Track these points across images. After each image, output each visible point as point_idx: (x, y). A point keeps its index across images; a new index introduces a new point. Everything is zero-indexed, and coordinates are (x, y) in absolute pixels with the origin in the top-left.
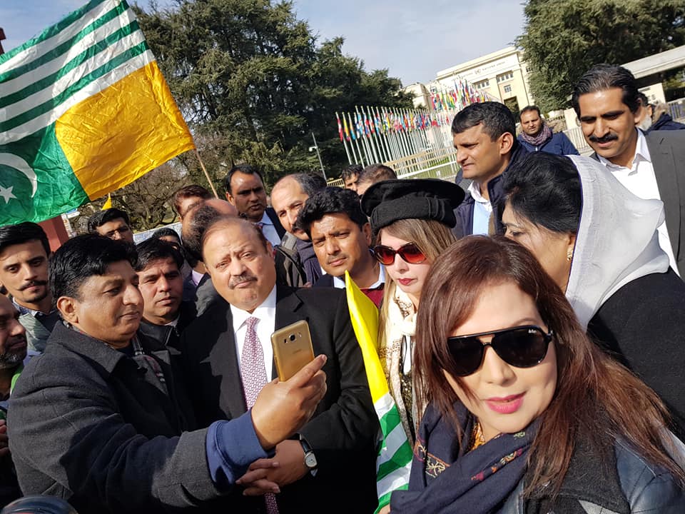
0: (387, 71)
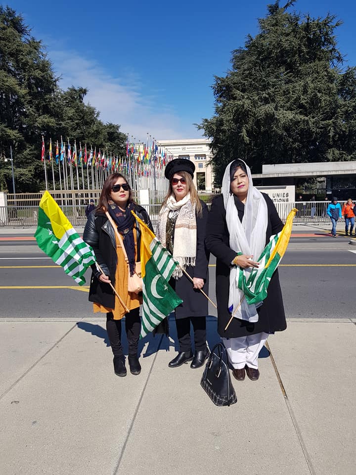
0: (119, 127)
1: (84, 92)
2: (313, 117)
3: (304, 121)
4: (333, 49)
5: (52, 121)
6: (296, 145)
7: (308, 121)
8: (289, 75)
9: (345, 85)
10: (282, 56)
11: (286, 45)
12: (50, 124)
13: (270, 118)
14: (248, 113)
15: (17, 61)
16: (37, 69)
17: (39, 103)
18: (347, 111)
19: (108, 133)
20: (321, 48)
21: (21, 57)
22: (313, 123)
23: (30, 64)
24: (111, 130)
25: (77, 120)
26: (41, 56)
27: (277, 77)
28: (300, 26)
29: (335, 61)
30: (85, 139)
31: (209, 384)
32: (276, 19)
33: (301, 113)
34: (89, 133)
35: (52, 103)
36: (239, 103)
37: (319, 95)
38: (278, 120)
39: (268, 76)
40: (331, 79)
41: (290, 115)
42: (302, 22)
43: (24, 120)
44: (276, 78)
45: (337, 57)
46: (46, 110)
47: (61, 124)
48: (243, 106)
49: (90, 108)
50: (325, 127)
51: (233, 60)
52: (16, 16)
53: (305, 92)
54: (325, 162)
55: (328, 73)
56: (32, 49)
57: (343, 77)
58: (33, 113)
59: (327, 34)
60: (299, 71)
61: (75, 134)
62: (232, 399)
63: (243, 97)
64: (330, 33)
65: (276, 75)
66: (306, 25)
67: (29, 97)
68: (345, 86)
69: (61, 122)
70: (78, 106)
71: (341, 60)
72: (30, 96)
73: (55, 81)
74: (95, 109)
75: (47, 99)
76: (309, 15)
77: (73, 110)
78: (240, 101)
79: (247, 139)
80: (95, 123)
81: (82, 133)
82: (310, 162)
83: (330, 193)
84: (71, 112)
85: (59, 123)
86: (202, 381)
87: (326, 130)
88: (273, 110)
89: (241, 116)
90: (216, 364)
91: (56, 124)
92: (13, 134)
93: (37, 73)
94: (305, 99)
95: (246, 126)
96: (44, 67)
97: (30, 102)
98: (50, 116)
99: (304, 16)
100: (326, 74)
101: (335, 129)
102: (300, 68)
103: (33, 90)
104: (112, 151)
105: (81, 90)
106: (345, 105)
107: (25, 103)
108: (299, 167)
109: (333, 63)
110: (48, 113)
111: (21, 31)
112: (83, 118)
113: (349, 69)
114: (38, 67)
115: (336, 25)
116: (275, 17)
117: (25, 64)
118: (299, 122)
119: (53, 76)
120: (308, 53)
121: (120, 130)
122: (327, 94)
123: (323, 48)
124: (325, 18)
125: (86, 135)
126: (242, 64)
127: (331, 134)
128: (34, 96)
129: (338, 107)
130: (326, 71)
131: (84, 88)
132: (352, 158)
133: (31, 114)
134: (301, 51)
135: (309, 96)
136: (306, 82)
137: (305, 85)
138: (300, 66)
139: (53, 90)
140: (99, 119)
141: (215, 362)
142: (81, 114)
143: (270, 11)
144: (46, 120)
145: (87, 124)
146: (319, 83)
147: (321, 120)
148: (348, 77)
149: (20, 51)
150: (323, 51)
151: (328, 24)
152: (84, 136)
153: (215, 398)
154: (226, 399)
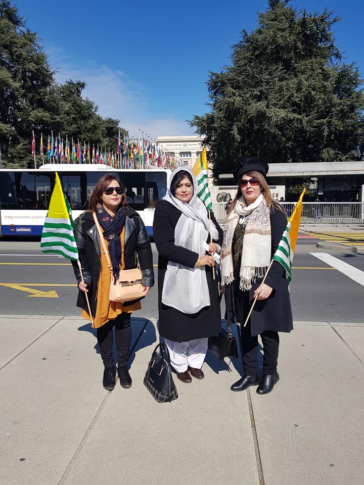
0: (119, 122)
1: (83, 86)
2: (307, 116)
3: (298, 119)
4: (332, 46)
5: (46, 115)
6: (289, 144)
7: (301, 119)
8: (282, 72)
9: (341, 83)
10: (278, 52)
11: (281, 41)
12: (44, 119)
13: (262, 116)
14: (239, 110)
15: (11, 54)
16: (31, 62)
17: (33, 97)
18: (342, 110)
19: (107, 128)
20: (317, 44)
21: (15, 49)
22: (307, 122)
23: (24, 56)
24: (110, 126)
25: (74, 114)
26: (37, 49)
27: (270, 74)
28: (296, 22)
29: (333, 58)
30: (82, 134)
31: (151, 383)
32: (275, 13)
33: (294, 111)
34: (86, 128)
35: (46, 97)
36: (229, 100)
37: (313, 93)
38: (270, 118)
39: (261, 72)
40: (326, 77)
41: (282, 113)
42: (298, 18)
43: (18, 113)
44: (268, 75)
45: (336, 54)
46: (41, 104)
47: (55, 119)
48: (233, 103)
49: (88, 102)
50: (319, 127)
51: (233, 55)
52: (11, 7)
53: (299, 89)
54: (319, 162)
55: (323, 70)
56: (26, 42)
57: (339, 74)
58: (27, 107)
59: (324, 30)
60: (295, 68)
61: (70, 128)
62: (173, 395)
63: (234, 94)
64: (327, 29)
65: (269, 72)
66: (302, 20)
67: (23, 91)
68: (341, 85)
69: (56, 117)
70: (75, 101)
71: (340, 57)
72: (23, 89)
73: (51, 74)
74: (93, 103)
75: (41, 93)
76: (305, 10)
77: (70, 104)
78: (231, 98)
79: (238, 137)
80: (94, 117)
81: (78, 127)
82: (304, 161)
83: (322, 194)
84: (67, 106)
85: (54, 117)
86: (145, 379)
87: (320, 129)
88: (265, 108)
89: (232, 114)
90: (158, 363)
91: (51, 118)
92: (6, 128)
93: (32, 66)
94: (299, 98)
95: (237, 124)
96: (39, 60)
97: (24, 96)
98: (44, 110)
99: (300, 11)
100: (321, 72)
101: (329, 128)
102: (296, 65)
103: (27, 83)
104: (111, 147)
105: (79, 84)
106: (340, 104)
107: (19, 96)
108: (292, 167)
109: (331, 60)
110: (42, 107)
111: (16, 22)
112: (80, 112)
113: (345, 66)
114: (32, 60)
115: (334, 21)
116: (274, 12)
117: (20, 56)
118: (293, 120)
119: (49, 69)
120: (304, 49)
121: (120, 126)
122: (321, 92)
123: (320, 45)
124: (321, 14)
125: (83, 130)
126: (240, 59)
127: (326, 133)
128: (28, 89)
129: (333, 105)
130: (321, 68)
131: (82, 82)
132: (347, 158)
133: (25, 108)
134: (296, 48)
135: (303, 94)
136: (300, 80)
137: (299, 83)
138: (295, 63)
139: (49, 83)
140: (97, 113)
141: (157, 362)
142: (78, 108)
143: (270, 5)
144: (39, 115)
145: (84, 118)
146: (313, 81)
147: (315, 119)
148: (344, 75)
149: (14, 43)
150: (319, 48)
151: (325, 20)
152: (80, 130)
153: (157, 395)
154: (168, 395)
